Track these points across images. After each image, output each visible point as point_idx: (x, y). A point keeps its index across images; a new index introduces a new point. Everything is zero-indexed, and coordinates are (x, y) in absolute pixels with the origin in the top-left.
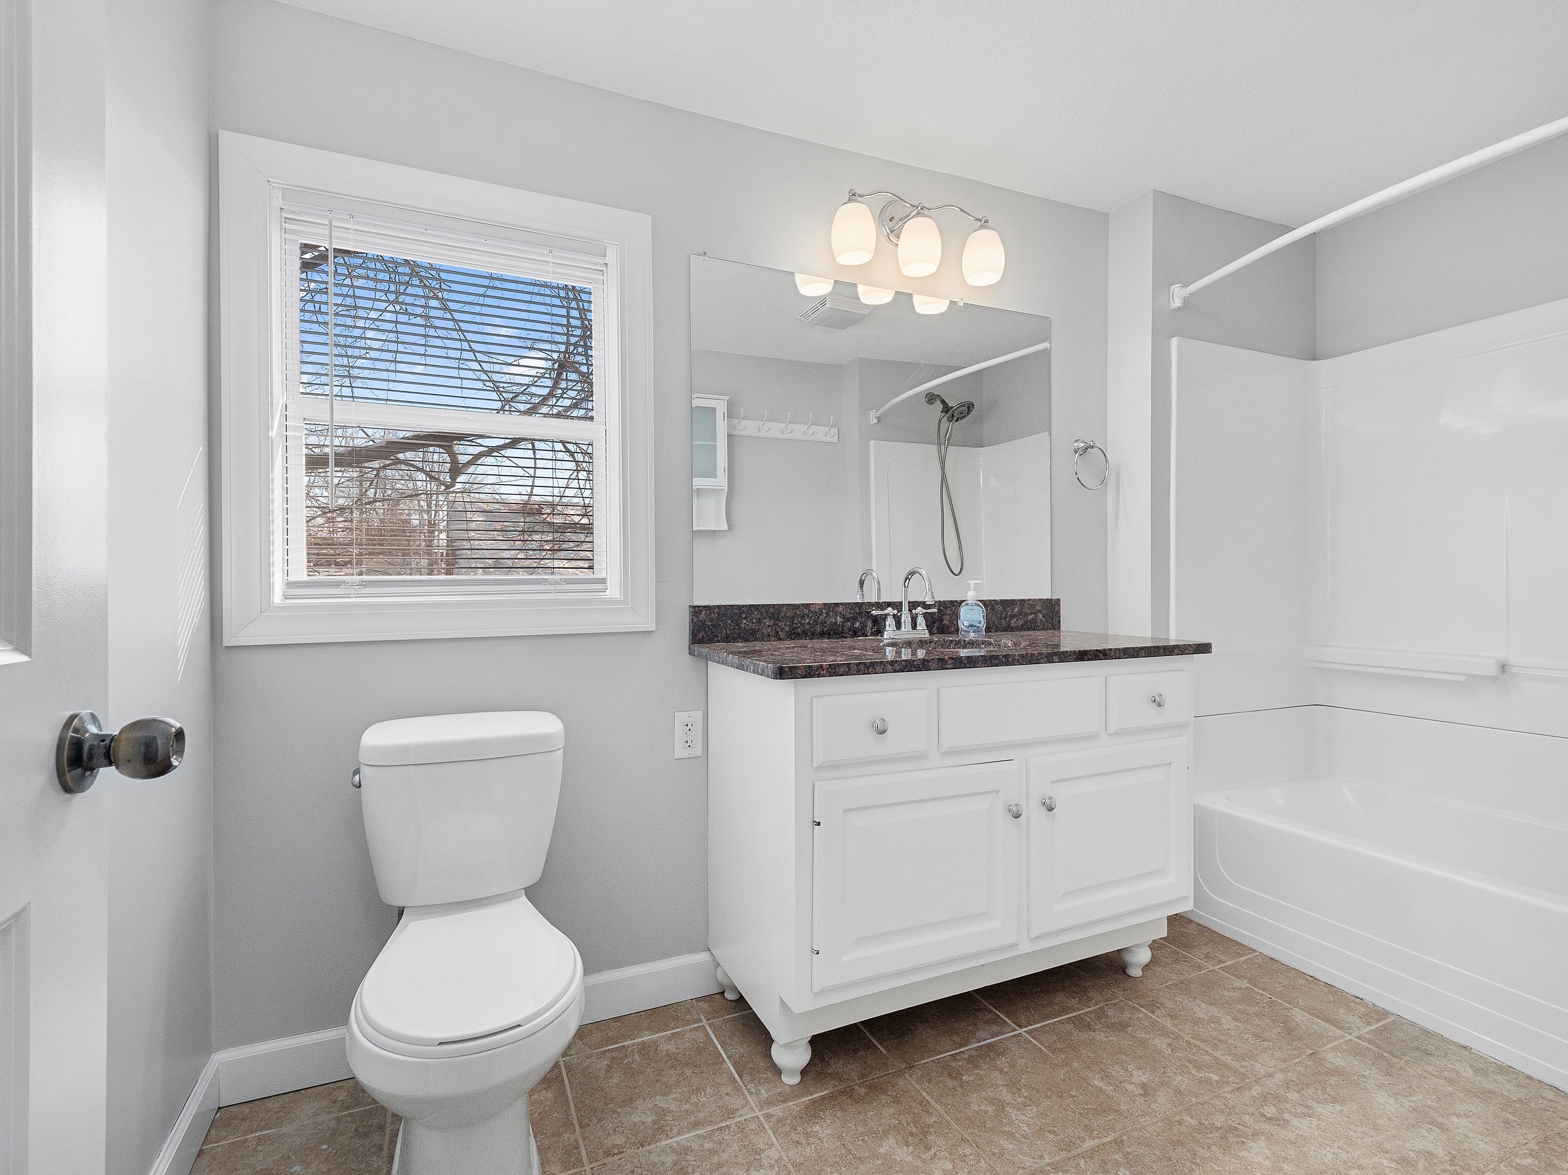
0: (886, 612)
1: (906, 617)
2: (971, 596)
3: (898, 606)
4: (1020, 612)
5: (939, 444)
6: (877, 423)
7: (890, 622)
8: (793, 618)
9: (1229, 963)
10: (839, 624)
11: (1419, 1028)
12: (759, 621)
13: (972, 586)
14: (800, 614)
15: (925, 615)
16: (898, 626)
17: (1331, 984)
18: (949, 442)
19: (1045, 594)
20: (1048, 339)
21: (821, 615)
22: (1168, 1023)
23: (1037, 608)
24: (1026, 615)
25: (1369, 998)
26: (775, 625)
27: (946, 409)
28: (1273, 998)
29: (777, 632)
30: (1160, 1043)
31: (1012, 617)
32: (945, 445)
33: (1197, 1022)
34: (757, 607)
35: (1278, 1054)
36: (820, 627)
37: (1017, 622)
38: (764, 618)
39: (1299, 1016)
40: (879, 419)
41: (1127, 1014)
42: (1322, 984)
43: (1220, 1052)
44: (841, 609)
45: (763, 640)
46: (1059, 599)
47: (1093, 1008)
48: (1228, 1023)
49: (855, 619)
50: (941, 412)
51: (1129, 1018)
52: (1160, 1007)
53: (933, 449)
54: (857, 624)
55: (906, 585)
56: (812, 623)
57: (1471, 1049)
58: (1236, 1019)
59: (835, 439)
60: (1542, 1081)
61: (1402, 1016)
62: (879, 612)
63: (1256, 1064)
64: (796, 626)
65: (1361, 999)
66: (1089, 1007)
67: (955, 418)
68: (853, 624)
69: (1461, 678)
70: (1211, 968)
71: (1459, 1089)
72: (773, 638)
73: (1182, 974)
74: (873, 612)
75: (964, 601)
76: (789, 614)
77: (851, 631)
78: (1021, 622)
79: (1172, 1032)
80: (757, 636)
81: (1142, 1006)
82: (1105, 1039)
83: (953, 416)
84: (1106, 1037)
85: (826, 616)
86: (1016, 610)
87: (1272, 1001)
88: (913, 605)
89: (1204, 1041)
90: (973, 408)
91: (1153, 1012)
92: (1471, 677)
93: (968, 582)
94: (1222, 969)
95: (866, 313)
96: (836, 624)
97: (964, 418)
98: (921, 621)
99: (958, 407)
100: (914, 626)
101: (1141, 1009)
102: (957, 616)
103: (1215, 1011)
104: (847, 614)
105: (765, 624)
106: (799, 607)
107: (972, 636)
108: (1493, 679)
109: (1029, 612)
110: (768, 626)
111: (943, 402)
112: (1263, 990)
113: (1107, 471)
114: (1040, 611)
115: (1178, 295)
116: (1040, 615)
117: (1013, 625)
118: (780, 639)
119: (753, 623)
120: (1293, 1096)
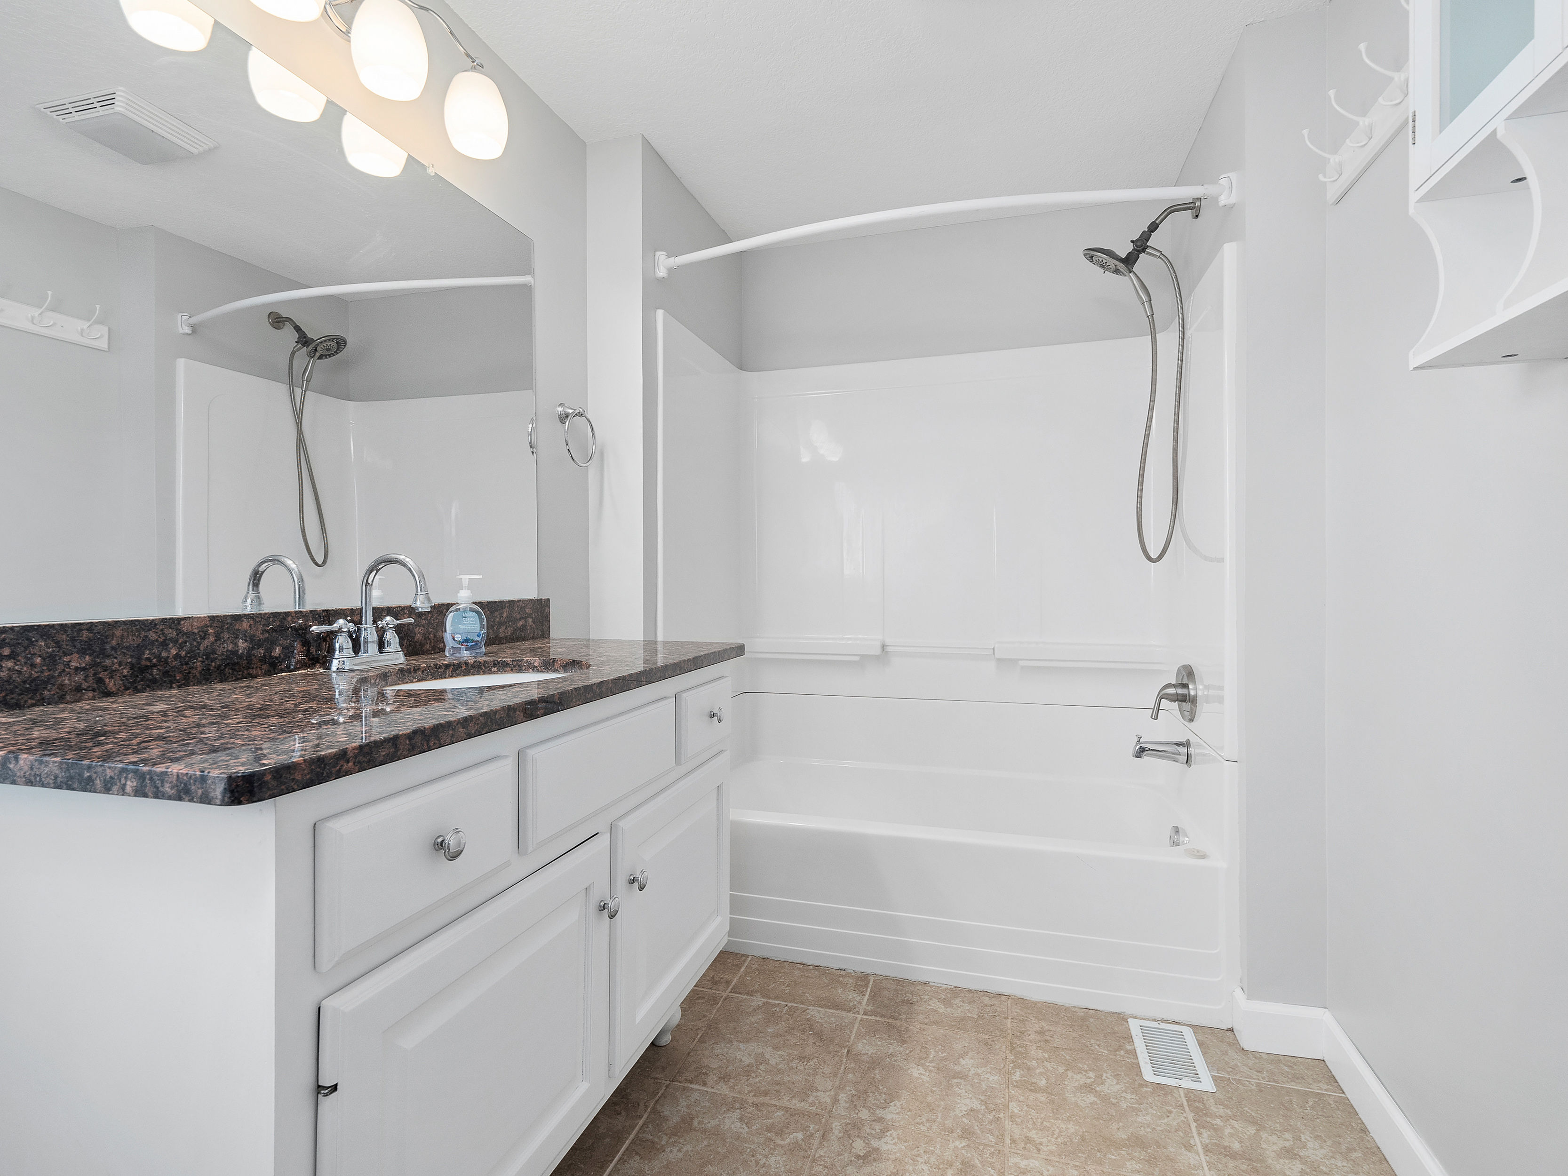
0: (335, 626)
1: (369, 633)
2: (464, 597)
3: (354, 615)
4: (510, 618)
5: (291, 384)
6: (190, 335)
7: (343, 641)
8: (140, 648)
9: (735, 980)
10: (243, 653)
11: (891, 979)
12: (51, 660)
13: (465, 583)
14: (157, 640)
15: (399, 629)
16: (356, 647)
17: (818, 965)
18: (307, 383)
19: (531, 594)
20: (528, 270)
21: (204, 638)
22: (724, 1089)
23: (527, 612)
24: (516, 620)
25: (850, 967)
26: (94, 665)
27: (304, 340)
28: (789, 1004)
29: (100, 681)
30: (731, 1123)
31: (500, 624)
32: (302, 388)
33: (748, 1071)
34: (45, 631)
35: (827, 1070)
36: (203, 662)
37: (506, 631)
38: (65, 654)
39: (817, 1013)
40: (195, 329)
41: (683, 1103)
42: (811, 968)
43: (786, 1098)
44: (245, 625)
45: (61, 699)
46: (549, 599)
47: (645, 1116)
48: (774, 1057)
49: (273, 643)
50: (296, 342)
51: (688, 1107)
52: (708, 1072)
53: (281, 390)
54: (277, 651)
55: (370, 581)
56: (186, 656)
57: (929, 982)
58: (776, 1048)
59: (103, 344)
60: (977, 990)
61: (877, 974)
62: (325, 628)
63: (819, 1094)
64: (148, 664)
65: (844, 970)
66: (640, 1117)
67: (318, 354)
68: (270, 650)
69: (857, 658)
70: (724, 995)
71: (946, 1028)
72: (90, 694)
73: (704, 1016)
74: (314, 628)
75: (452, 605)
76: (132, 641)
77: (265, 663)
78: (510, 631)
79: (735, 1100)
80: (46, 693)
81: (691, 1082)
82: (680, 1155)
83: (316, 350)
84: (679, 1150)
85: (216, 641)
86: (505, 615)
87: (789, 1007)
88: (379, 613)
89: (766, 1093)
90: (345, 346)
91: (705, 1084)
92: (863, 656)
93: (461, 577)
94: (733, 991)
95: (195, 151)
96: (235, 653)
97: (330, 357)
98: (391, 636)
99: (325, 341)
100: (381, 645)
101: (691, 1086)
102: (442, 625)
103: (754, 1047)
104: (258, 633)
105: (68, 665)
106: (156, 625)
107: (466, 655)
108: (877, 657)
109: (518, 617)
110: (77, 669)
111: (298, 329)
112: (777, 998)
113: (594, 446)
114: (530, 615)
115: (664, 264)
116: (530, 620)
117: (502, 635)
118: (108, 694)
119: (33, 666)
120: (864, 1114)
